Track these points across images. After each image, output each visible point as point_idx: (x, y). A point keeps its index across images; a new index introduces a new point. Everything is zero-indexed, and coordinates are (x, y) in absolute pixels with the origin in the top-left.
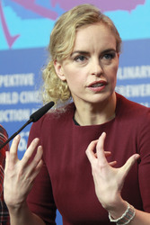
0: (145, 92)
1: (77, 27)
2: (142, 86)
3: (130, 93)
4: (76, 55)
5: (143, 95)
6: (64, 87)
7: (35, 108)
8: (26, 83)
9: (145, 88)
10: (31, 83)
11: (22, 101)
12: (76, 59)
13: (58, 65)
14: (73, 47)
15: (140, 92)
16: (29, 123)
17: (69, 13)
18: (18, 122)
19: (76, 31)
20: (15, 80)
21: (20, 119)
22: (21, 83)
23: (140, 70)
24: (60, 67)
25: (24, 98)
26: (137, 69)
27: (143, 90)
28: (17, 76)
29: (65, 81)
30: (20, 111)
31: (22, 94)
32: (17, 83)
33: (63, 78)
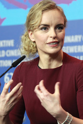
0: (77, 50)
1: (43, 11)
2: (75, 47)
3: (69, 51)
4: (42, 26)
5: (76, 51)
6: (33, 46)
7: (15, 59)
8: (9, 45)
9: (77, 48)
10: (13, 45)
11: (7, 55)
12: (41, 29)
13: (31, 32)
14: (40, 22)
15: (74, 50)
16: (11, 67)
17: (38, 4)
18: (5, 67)
19: (42, 13)
20: (3, 43)
21: (6, 65)
22: (7, 45)
23: (74, 38)
24: (32, 34)
25: (8, 53)
26: (73, 37)
27: (76, 49)
28: (4, 41)
29: (34, 42)
30: (6, 61)
31: (8, 51)
32: (4, 45)
33: (33, 40)
